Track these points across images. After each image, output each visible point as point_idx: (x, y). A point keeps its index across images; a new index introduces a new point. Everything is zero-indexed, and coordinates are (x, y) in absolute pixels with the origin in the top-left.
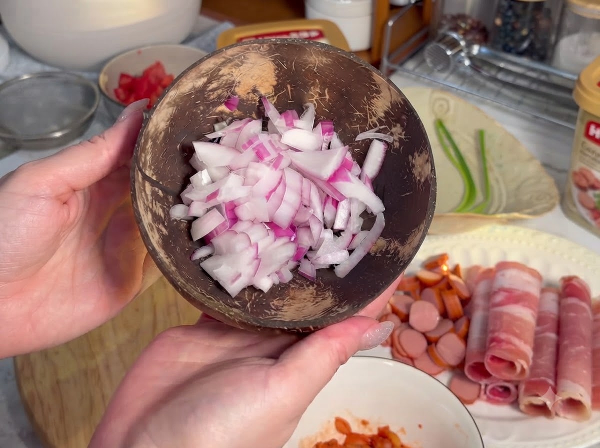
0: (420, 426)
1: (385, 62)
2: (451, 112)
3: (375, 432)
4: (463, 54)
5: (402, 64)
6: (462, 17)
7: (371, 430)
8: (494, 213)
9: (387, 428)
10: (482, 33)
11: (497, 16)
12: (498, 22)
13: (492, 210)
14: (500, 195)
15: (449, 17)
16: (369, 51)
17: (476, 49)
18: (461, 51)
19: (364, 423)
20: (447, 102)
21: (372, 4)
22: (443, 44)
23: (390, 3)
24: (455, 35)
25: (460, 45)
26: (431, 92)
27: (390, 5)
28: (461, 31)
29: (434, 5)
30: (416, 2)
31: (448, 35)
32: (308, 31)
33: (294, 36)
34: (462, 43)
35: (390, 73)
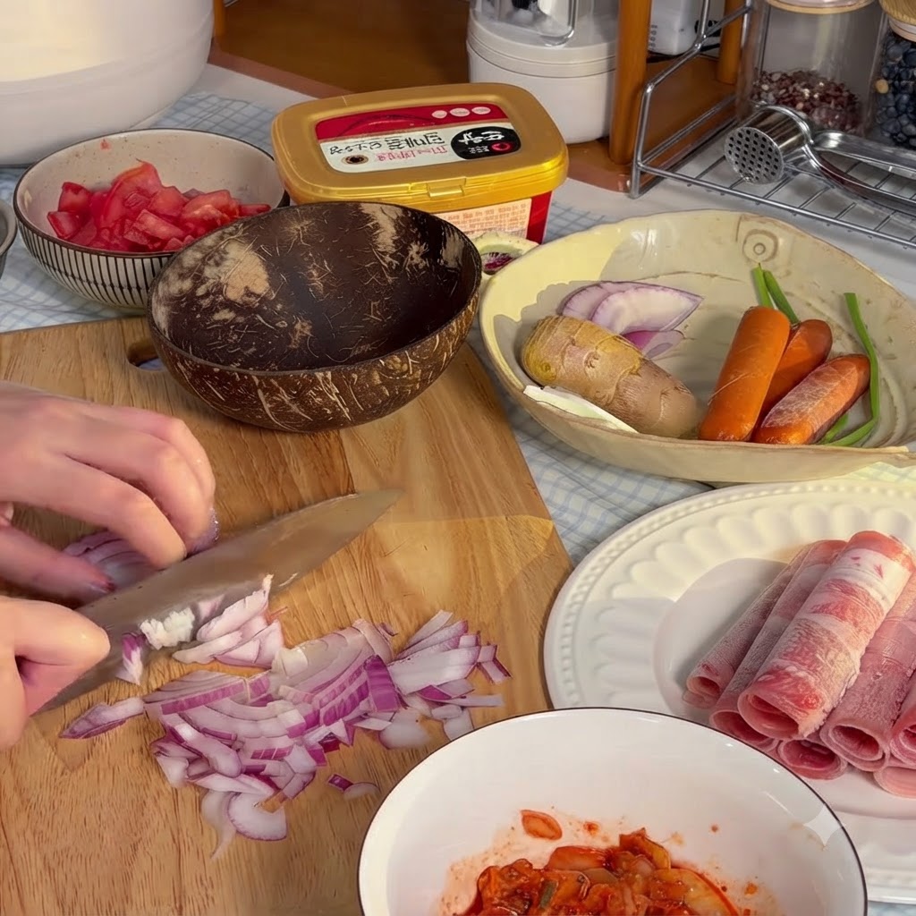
0: (715, 829)
1: (640, 163)
2: (781, 259)
3: (615, 842)
4: (805, 148)
5: (673, 168)
6: (806, 77)
7: (605, 839)
8: (880, 444)
9: (641, 834)
10: (848, 109)
11: (879, 76)
12: (883, 86)
13: (877, 437)
14: (894, 410)
15: (776, 77)
16: (603, 141)
17: (834, 139)
18: (800, 142)
19: (591, 827)
20: (774, 238)
21: (611, 50)
22: (763, 129)
23: (650, 48)
24: (788, 111)
25: (797, 130)
26: (738, 218)
27: (651, 52)
28: (800, 105)
29: (741, 53)
30: (703, 49)
31: (774, 111)
32: (469, 106)
33: (440, 114)
34: (804, 127)
35: (649, 183)
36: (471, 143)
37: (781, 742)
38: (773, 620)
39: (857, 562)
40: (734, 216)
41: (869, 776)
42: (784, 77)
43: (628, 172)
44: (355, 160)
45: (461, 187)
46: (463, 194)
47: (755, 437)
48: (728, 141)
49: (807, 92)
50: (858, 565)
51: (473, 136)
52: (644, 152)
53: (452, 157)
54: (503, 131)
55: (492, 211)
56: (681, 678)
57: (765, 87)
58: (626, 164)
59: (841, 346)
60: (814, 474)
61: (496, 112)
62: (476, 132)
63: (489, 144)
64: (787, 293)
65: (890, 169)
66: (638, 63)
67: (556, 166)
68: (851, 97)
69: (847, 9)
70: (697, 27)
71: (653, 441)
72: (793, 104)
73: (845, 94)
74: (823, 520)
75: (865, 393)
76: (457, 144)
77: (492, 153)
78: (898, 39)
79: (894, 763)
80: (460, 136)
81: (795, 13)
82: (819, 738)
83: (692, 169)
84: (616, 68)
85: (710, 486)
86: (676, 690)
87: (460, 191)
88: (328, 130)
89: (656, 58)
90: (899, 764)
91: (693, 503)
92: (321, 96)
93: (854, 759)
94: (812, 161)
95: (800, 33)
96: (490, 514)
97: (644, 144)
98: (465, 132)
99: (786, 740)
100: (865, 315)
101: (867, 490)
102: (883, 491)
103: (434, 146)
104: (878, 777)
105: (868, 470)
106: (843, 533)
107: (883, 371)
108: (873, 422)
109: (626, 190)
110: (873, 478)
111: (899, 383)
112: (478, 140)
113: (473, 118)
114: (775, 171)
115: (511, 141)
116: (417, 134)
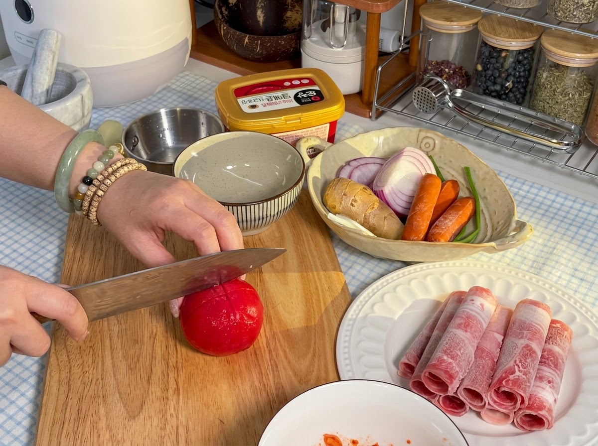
0: (409, 442)
1: (376, 104)
4: (447, 97)
5: (390, 107)
6: (446, 63)
8: (480, 242)
10: (466, 79)
11: (478, 62)
12: (480, 68)
13: (480, 238)
14: (486, 225)
15: (434, 63)
16: (360, 94)
17: (459, 93)
18: (445, 94)
19: (354, 442)
20: (434, 140)
21: (363, 51)
22: (428, 88)
23: (380, 50)
24: (439, 79)
25: (444, 88)
26: (418, 131)
27: (379, 52)
28: (445, 76)
29: (420, 52)
30: (402, 50)
31: (432, 79)
32: (300, 79)
33: (287, 84)
34: (446, 86)
35: (380, 114)
36: (303, 97)
37: (440, 396)
38: (436, 332)
39: (472, 302)
40: (417, 129)
41: (478, 414)
42: (437, 63)
43: (371, 109)
44: (253, 107)
45: (300, 118)
46: (300, 122)
47: (427, 238)
48: (414, 94)
49: (447, 70)
50: (473, 304)
51: (304, 94)
52: (378, 99)
53: (295, 104)
54: (316, 91)
55: (313, 130)
56: (396, 362)
57: (429, 68)
58: (369, 105)
59: (463, 193)
60: (453, 257)
61: (312, 82)
62: (304, 92)
63: (310, 97)
64: (440, 167)
65: (483, 107)
66: (374, 56)
67: (339, 108)
68: (466, 73)
69: (464, 31)
70: (400, 40)
71: (382, 241)
72: (441, 77)
73: (464, 71)
74: (456, 281)
75: (474, 215)
76: (296, 98)
77: (312, 102)
78: (486, 44)
79: (489, 407)
80: (297, 94)
81: (443, 33)
82: (457, 394)
83: (398, 107)
84: (365, 60)
85: (407, 264)
86: (394, 369)
87: (299, 121)
88: (242, 92)
89: (383, 55)
90: (492, 408)
91: (400, 272)
92: (244, 74)
93: (472, 405)
94: (449, 104)
95: (444, 42)
96: (317, 271)
97: (378, 94)
98: (299, 92)
99: (443, 395)
100: (473, 177)
101: (475, 265)
102: (482, 266)
103: (286, 99)
104: (482, 414)
105: (476, 255)
106: (465, 288)
107: (482, 205)
108: (478, 230)
109: (370, 117)
110: (478, 260)
111: (489, 211)
112: (305, 96)
113: (302, 85)
114: (434, 107)
115: (320, 96)
116: (279, 93)
